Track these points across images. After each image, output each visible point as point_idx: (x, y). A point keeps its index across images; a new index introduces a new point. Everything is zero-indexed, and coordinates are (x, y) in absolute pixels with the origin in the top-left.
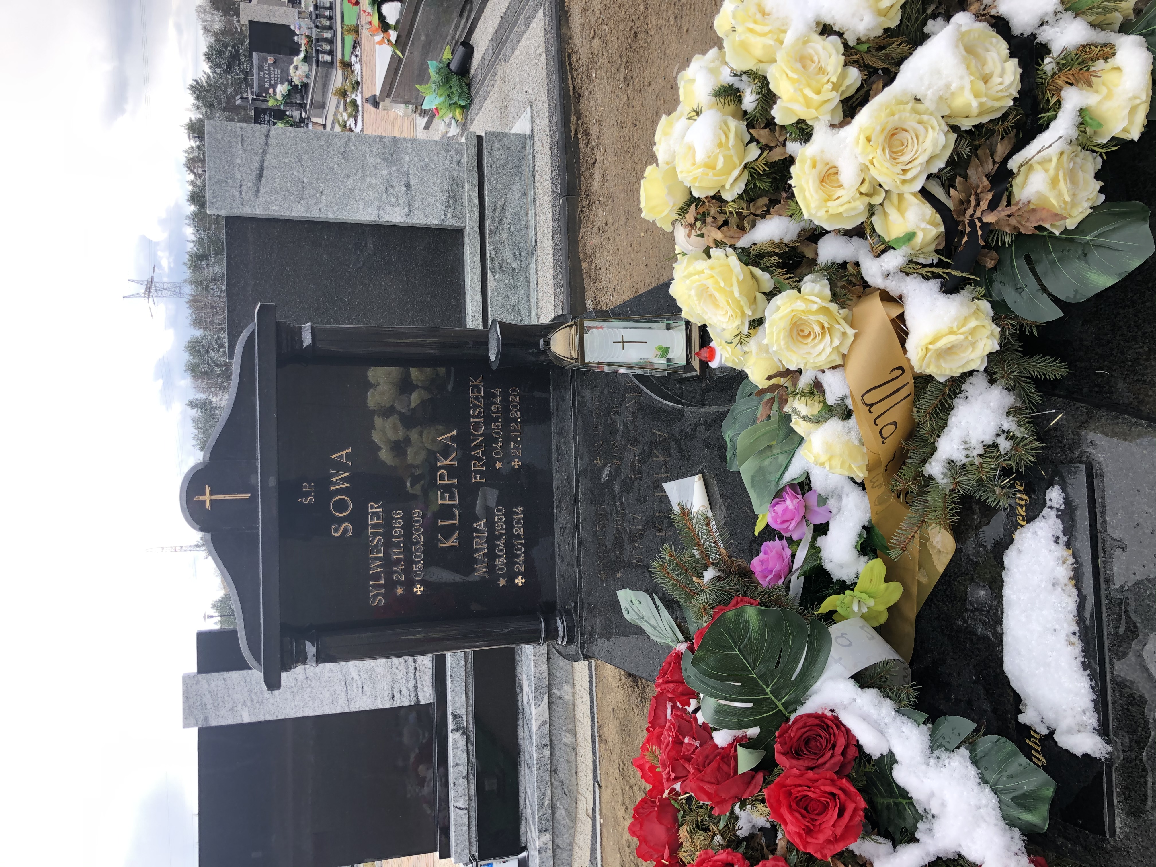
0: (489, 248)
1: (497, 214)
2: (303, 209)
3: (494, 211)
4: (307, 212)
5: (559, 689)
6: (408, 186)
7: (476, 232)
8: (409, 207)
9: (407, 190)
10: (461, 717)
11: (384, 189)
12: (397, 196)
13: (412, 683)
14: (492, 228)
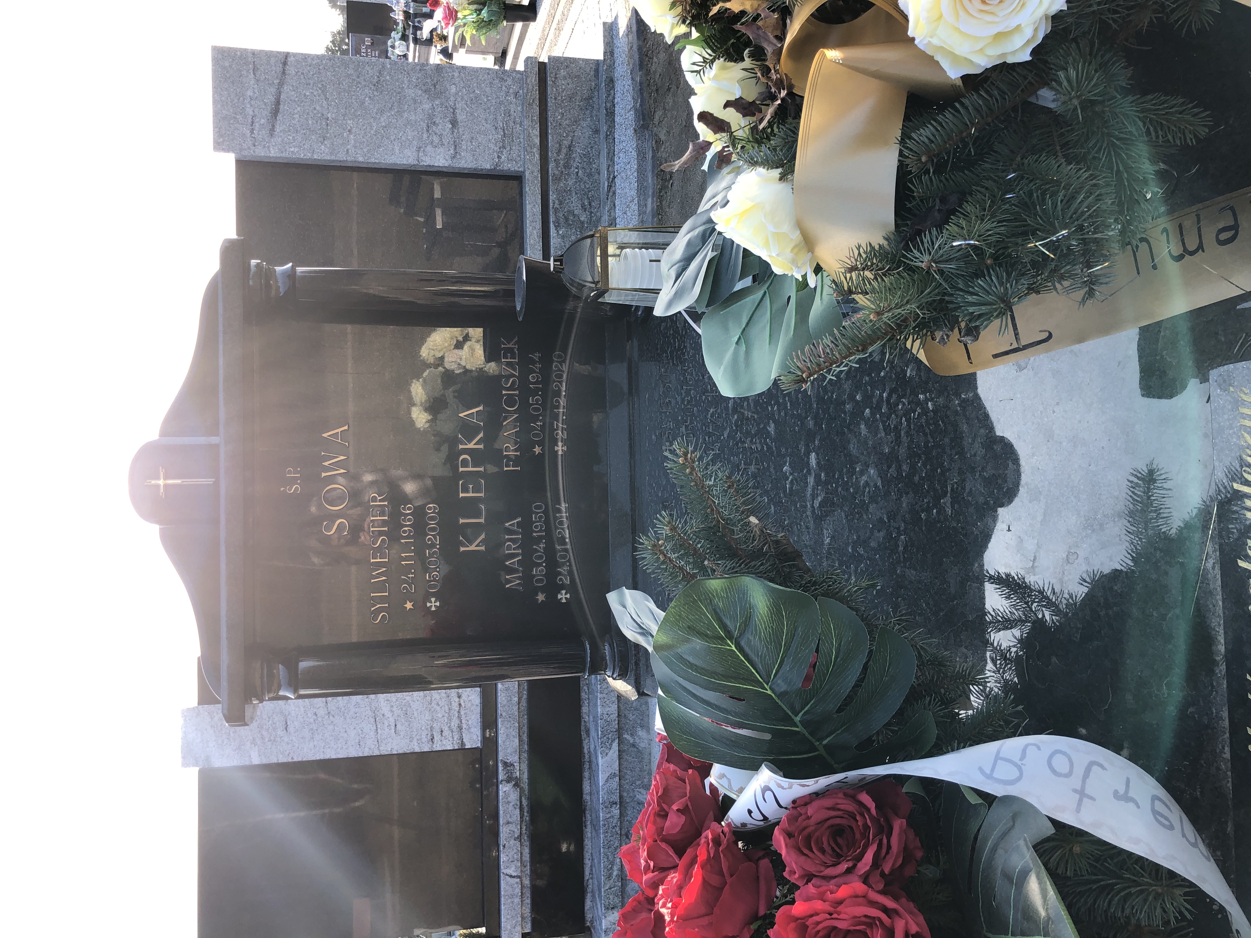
0: (552, 197)
1: (562, 156)
2: (327, 150)
3: (559, 151)
4: (331, 154)
5: (632, 735)
6: (454, 123)
7: (536, 177)
8: (455, 149)
9: (452, 128)
10: (512, 765)
11: (425, 125)
12: (441, 135)
13: (455, 723)
14: (557, 172)
